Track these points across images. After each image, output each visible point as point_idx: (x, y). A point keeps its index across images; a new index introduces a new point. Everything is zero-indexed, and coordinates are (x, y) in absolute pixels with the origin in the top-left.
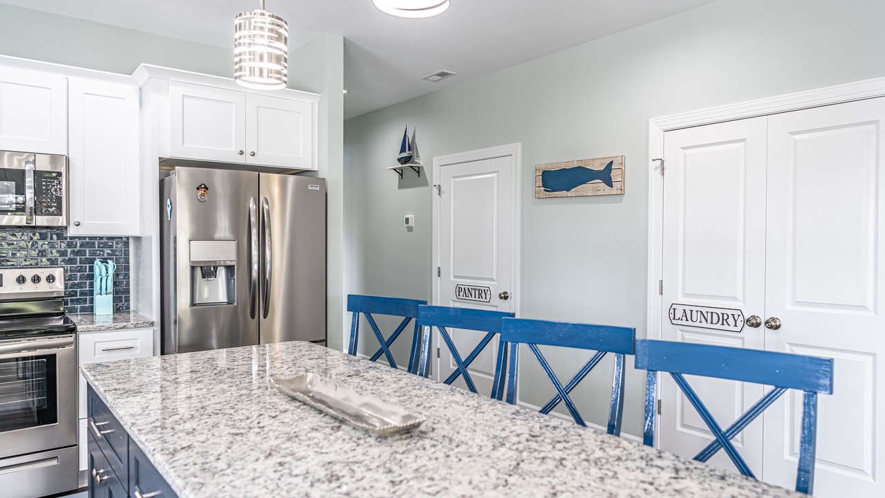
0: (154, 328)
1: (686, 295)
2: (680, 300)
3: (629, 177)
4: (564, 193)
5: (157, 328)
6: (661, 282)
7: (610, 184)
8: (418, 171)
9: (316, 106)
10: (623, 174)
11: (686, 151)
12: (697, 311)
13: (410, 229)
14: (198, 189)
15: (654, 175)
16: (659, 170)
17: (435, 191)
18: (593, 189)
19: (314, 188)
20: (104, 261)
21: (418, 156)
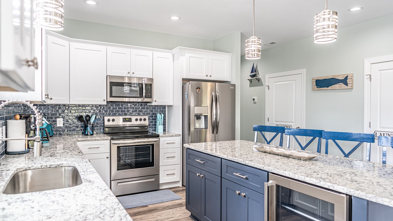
0: (180, 136)
1: (381, 127)
2: (379, 129)
3: (355, 82)
4: (326, 88)
5: (181, 136)
6: (370, 123)
7: (347, 84)
8: (259, 80)
9: (230, 58)
10: (352, 81)
11: (381, 72)
12: (387, 134)
13: (255, 103)
14: (197, 89)
15: (367, 81)
16: (369, 79)
17: (267, 88)
18: (339, 87)
19: (232, 88)
20: (160, 114)
21: (258, 74)
